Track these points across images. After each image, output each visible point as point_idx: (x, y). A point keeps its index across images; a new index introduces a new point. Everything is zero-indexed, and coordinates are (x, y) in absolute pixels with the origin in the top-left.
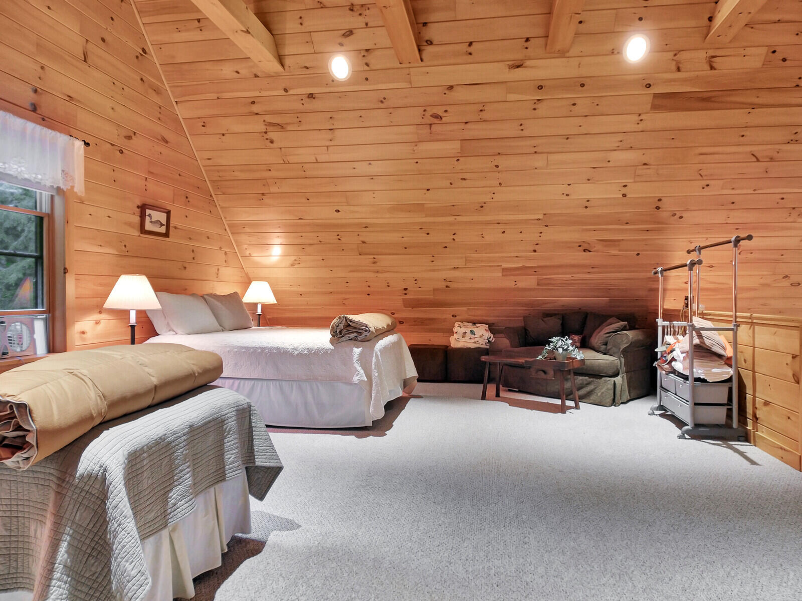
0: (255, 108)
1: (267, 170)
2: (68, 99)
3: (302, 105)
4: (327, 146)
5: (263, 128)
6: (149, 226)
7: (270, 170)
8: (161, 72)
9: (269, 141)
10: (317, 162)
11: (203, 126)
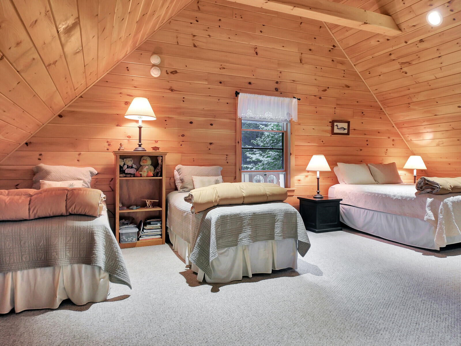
0: (393, 57)
1: (408, 89)
2: (292, 82)
3: (418, 48)
4: (440, 68)
5: (399, 66)
6: (336, 131)
7: (409, 89)
8: (345, 53)
9: (404, 73)
10: (436, 78)
11: (369, 73)
